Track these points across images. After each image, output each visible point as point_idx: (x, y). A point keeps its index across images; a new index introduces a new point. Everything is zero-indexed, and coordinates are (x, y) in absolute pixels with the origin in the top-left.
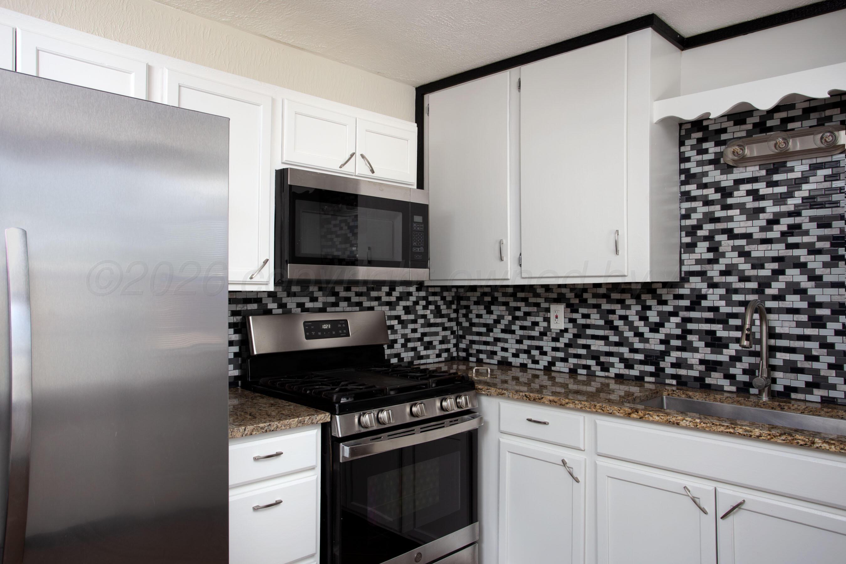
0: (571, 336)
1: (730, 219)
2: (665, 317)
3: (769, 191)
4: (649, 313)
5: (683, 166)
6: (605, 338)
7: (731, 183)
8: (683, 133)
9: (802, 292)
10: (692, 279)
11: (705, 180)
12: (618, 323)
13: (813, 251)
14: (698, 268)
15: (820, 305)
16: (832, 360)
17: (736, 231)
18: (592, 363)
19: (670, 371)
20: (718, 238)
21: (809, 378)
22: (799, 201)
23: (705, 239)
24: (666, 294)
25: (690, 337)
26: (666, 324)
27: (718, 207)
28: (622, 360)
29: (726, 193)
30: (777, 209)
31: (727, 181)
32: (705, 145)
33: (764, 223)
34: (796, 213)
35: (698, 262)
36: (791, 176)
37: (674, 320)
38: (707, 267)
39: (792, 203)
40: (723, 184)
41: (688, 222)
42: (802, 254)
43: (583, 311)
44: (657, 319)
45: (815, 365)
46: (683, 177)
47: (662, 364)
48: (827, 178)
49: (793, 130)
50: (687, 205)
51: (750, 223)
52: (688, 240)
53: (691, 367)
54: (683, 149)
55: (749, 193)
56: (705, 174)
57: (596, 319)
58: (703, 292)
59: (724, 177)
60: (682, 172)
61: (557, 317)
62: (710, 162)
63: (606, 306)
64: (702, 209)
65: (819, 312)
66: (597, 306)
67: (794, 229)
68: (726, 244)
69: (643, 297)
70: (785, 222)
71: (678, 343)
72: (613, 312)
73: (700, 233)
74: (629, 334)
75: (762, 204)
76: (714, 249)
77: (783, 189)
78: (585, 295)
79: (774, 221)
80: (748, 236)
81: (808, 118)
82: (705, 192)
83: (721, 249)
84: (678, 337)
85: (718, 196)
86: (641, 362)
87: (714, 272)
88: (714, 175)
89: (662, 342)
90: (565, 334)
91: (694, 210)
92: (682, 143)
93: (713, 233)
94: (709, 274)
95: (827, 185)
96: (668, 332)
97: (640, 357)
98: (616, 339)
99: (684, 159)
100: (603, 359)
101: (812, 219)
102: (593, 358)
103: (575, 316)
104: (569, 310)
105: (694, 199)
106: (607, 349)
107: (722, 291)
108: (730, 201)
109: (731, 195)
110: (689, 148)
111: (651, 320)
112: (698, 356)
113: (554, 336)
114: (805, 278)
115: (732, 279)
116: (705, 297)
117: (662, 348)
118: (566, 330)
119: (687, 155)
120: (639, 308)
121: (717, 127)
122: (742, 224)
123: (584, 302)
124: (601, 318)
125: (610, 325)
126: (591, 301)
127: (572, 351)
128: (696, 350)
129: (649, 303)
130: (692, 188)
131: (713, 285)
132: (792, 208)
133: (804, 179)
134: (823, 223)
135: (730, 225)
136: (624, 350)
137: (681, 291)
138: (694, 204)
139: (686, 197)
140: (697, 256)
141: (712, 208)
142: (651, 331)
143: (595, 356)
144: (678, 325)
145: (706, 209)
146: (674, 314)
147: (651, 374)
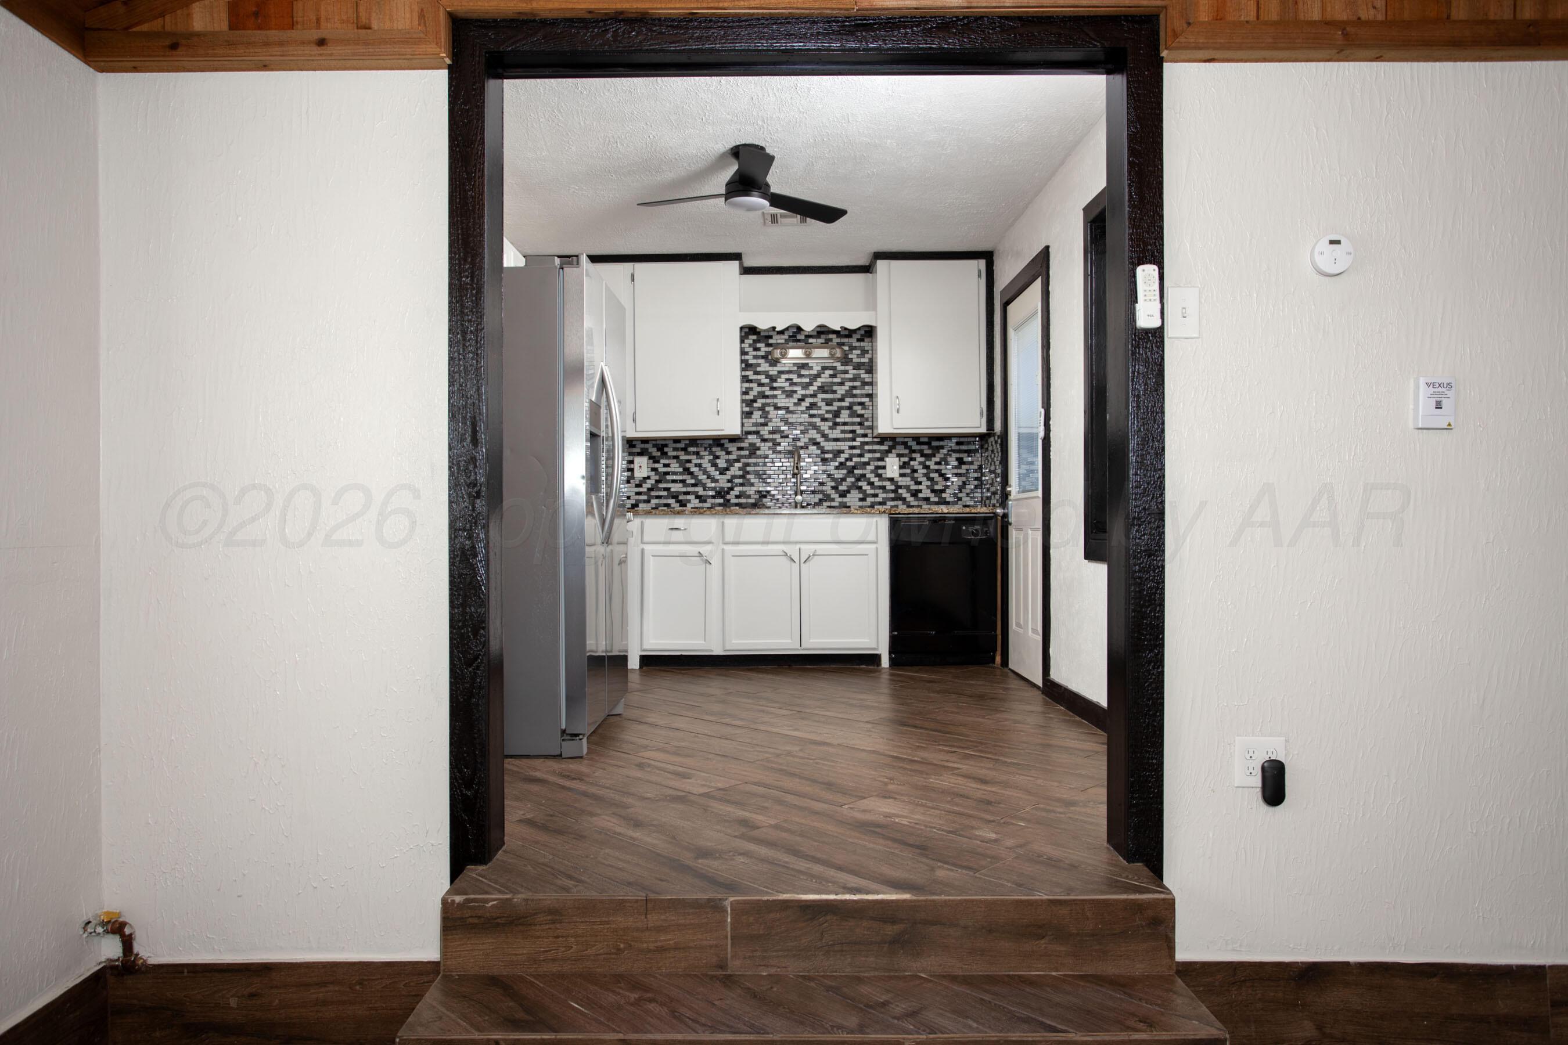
0: (653, 482)
1: (775, 396)
2: (730, 463)
3: (799, 380)
4: (718, 461)
5: (743, 358)
6: (683, 481)
7: (776, 373)
8: (743, 334)
9: (816, 444)
10: (750, 437)
11: (759, 369)
12: (693, 469)
13: (824, 420)
14: (754, 429)
15: (828, 452)
16: (833, 484)
17: (779, 405)
18: (672, 501)
19: (734, 501)
20: (767, 409)
21: (821, 496)
22: (816, 388)
23: (759, 409)
24: (732, 447)
25: (748, 476)
26: (732, 468)
27: (768, 388)
28: (698, 497)
29: (773, 379)
30: (803, 392)
31: (773, 371)
32: (759, 345)
33: (796, 401)
34: (814, 396)
35: (755, 424)
36: (811, 372)
37: (737, 465)
38: (760, 428)
39: (812, 389)
40: (771, 373)
41: (747, 397)
42: (817, 420)
43: (663, 461)
44: (725, 465)
45: (824, 488)
46: (743, 365)
47: (728, 497)
48: (832, 376)
49: (812, 343)
50: (747, 385)
51: (787, 400)
52: (747, 409)
53: (749, 497)
54: (743, 345)
55: (787, 380)
56: (759, 365)
57: (675, 467)
58: (758, 445)
59: (771, 368)
60: (742, 361)
61: (640, 467)
62: (763, 357)
63: (683, 457)
64: (757, 389)
65: (827, 456)
66: (676, 457)
67: (813, 406)
68: (772, 413)
69: (714, 449)
70: (809, 400)
71: (740, 481)
72: (689, 461)
73: (755, 405)
74: (703, 477)
75: (795, 388)
76: (765, 414)
77: (807, 380)
78: (666, 449)
79: (801, 400)
80: (787, 409)
81: (820, 338)
82: (759, 377)
83: (770, 416)
84: (740, 477)
85: (767, 381)
86: (713, 497)
87: (765, 431)
88: (764, 366)
89: (729, 481)
90: (648, 481)
91: (751, 389)
92: (742, 341)
93: (764, 405)
94: (762, 433)
95: (830, 380)
96: (733, 474)
97: (711, 493)
98: (693, 481)
99: (743, 353)
100: (681, 497)
101: (823, 400)
102: (673, 497)
103: (656, 465)
104: (651, 461)
105: (751, 381)
106: (685, 490)
107: (770, 444)
108: (775, 385)
109: (775, 381)
110: (747, 345)
111: (720, 466)
112: (754, 489)
113: (637, 482)
114: (819, 435)
115: (777, 436)
116: (759, 449)
117: (729, 485)
118: (648, 478)
119: (746, 350)
120: (711, 457)
121: (767, 334)
122: (783, 400)
123: (664, 454)
124: (680, 467)
125: (687, 471)
126: (671, 453)
127: (653, 493)
128: (752, 485)
129: (718, 454)
130: (750, 373)
131: (764, 440)
132: (812, 393)
133: (818, 375)
134: (829, 403)
135: (775, 401)
136: (699, 490)
137: (742, 445)
138: (751, 385)
139: (745, 379)
140: (754, 421)
141: (763, 389)
142: (721, 474)
143: (675, 496)
144: (740, 469)
145: (760, 389)
146: (738, 461)
147: (720, 505)
